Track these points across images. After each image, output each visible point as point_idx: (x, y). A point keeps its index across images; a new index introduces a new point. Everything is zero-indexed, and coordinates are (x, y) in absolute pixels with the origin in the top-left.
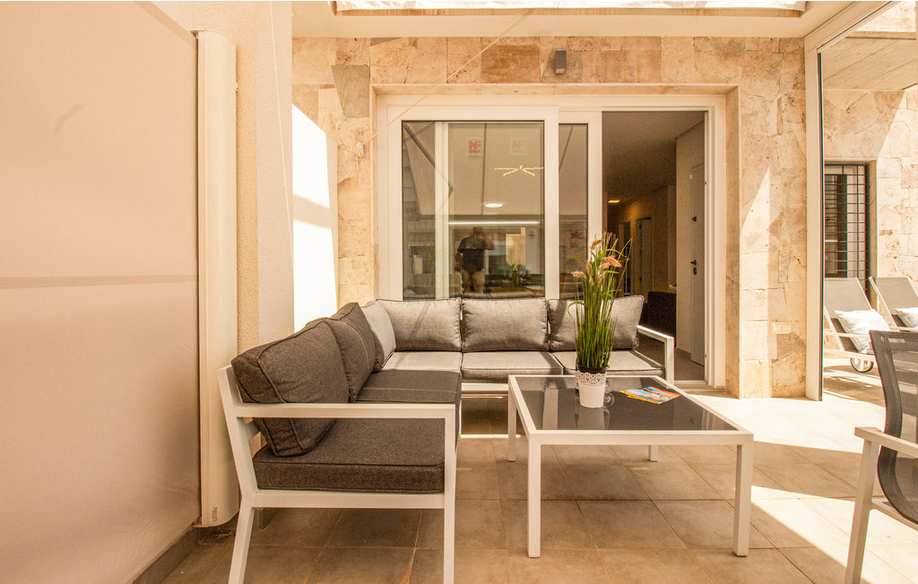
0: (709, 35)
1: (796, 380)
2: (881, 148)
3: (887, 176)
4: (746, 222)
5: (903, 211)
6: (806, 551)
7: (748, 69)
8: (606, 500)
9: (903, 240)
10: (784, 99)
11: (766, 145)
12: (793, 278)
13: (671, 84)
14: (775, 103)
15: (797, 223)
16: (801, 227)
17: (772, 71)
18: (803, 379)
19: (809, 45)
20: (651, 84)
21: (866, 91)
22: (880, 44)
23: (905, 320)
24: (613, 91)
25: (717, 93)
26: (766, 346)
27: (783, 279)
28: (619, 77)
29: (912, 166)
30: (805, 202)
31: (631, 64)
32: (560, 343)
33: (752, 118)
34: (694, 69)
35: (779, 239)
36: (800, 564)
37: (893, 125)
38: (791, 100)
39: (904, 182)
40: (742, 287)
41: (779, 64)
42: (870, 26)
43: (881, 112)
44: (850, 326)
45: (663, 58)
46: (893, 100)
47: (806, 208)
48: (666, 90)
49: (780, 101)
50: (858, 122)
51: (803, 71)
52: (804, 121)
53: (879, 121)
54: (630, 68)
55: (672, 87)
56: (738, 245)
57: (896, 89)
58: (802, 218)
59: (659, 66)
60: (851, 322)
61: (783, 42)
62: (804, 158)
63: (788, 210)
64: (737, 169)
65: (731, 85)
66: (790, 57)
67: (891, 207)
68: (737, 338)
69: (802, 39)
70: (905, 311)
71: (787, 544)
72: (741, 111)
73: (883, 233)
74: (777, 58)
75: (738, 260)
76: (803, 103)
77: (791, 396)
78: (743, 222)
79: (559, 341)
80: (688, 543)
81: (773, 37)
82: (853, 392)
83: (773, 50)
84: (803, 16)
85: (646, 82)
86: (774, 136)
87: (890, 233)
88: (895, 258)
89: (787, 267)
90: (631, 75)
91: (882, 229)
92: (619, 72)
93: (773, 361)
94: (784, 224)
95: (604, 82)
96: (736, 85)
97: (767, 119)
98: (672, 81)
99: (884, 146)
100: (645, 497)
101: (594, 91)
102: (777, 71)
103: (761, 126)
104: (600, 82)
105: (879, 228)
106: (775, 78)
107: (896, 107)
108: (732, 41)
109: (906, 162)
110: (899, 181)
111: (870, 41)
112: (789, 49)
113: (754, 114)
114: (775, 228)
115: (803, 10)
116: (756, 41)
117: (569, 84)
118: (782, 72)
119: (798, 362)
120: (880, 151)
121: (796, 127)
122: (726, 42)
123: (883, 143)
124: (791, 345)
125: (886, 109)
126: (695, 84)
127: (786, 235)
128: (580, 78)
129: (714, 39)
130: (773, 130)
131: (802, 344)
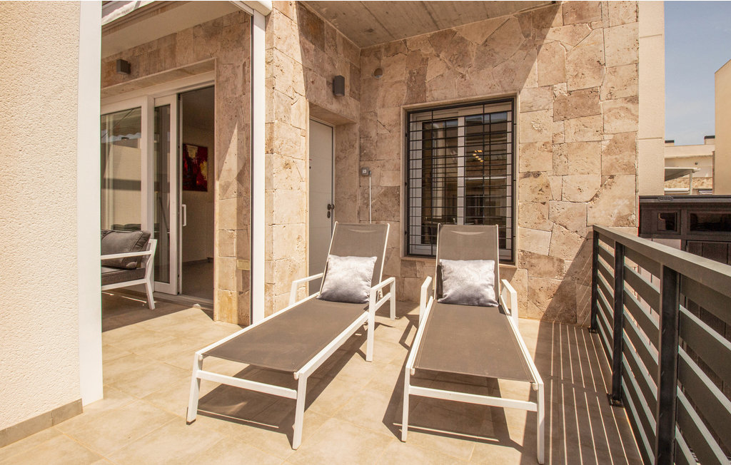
0: (201, 22)
2: (526, 77)
3: (534, 109)
4: (222, 172)
5: (554, 148)
7: (224, 42)
9: (555, 183)
10: (247, 63)
11: (235, 105)
13: (179, 68)
14: (241, 68)
17: (240, 40)
20: (171, 70)
21: (507, 17)
26: (235, 278)
27: (246, 222)
28: (156, 68)
29: (570, 92)
31: (161, 58)
33: (226, 85)
34: (192, 52)
35: (243, 186)
37: (543, 48)
39: (557, 113)
40: (219, 228)
41: (245, 30)
43: (527, 36)
45: (177, 48)
46: (543, 18)
49: (244, 64)
50: (497, 53)
53: (524, 47)
54: (161, 61)
59: (175, 55)
63: (249, 160)
65: (213, 58)
67: (539, 144)
72: (219, 79)
73: (527, 175)
74: (243, 27)
83: (241, 22)
86: (240, 97)
87: (537, 175)
88: (544, 203)
89: (249, 212)
90: (161, 65)
91: (526, 170)
92: (155, 65)
93: (240, 293)
94: (247, 173)
97: (236, 83)
98: (181, 65)
99: (531, 74)
102: (243, 39)
103: (232, 90)
104: (147, 75)
105: (521, 170)
106: (241, 45)
107: (549, 25)
108: (215, 22)
109: (561, 89)
110: (551, 113)
113: (227, 80)
114: (240, 177)
116: (230, 17)
117: (132, 80)
120: (524, 81)
122: (211, 24)
123: (529, 71)
125: (533, 31)
126: (193, 64)
127: (248, 183)
128: (138, 75)
129: (204, 24)
130: (239, 93)
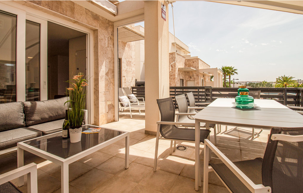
1: (112, 117)
2: (123, 55)
3: (124, 62)
4: (101, 72)
5: (127, 71)
6: (138, 159)
7: (101, 25)
8: (79, 177)
9: (127, 78)
10: (109, 37)
11: (105, 50)
12: (111, 88)
13: (78, 21)
14: (107, 38)
15: (112, 73)
16: (113, 74)
17: (106, 28)
18: (114, 116)
19: (115, 24)
20: (71, 18)
22: (126, 30)
23: (130, 97)
24: (54, 15)
25: (92, 29)
26: (105, 108)
27: (109, 89)
28: (58, 10)
30: (114, 67)
31: (63, 8)
32: (33, 122)
33: (102, 41)
34: (85, 19)
35: (108, 77)
36: (139, 162)
37: (125, 50)
38: (111, 38)
39: (127, 64)
40: (99, 92)
41: (108, 27)
42: (128, 26)
44: (122, 100)
45: (75, 11)
47: (114, 69)
48: (75, 22)
49: (108, 37)
51: (113, 31)
52: (113, 45)
54: (63, 9)
55: (78, 22)
56: (98, 79)
57: (125, 42)
58: (113, 72)
59: (74, 13)
60: (122, 99)
61: (109, 21)
62: (113, 55)
63: (110, 69)
64: (98, 55)
65: (96, 28)
66: (111, 26)
67: (125, 70)
68: (98, 107)
69: (113, 22)
70: (130, 95)
71: (134, 159)
72: (99, 38)
74: (108, 25)
75: (98, 83)
76: (113, 40)
77: (112, 122)
78: (100, 72)
79: (32, 121)
80: (113, 174)
81: (107, 18)
82: (123, 117)
83: (107, 22)
84: (116, 17)
85: (69, 17)
86: (107, 47)
87: (124, 77)
88: (125, 83)
89: (110, 85)
90: (63, 11)
92: (58, 8)
93: (107, 113)
94: (109, 73)
95: (52, 10)
96: (98, 29)
97: (105, 42)
98: (78, 20)
100: (92, 168)
101: (46, 11)
102: (107, 29)
103: (104, 44)
104: (50, 9)
105: (123, 75)
106: (107, 31)
107: (125, 46)
108: (96, 15)
109: (127, 60)
111: (124, 29)
112: (110, 24)
113: (102, 39)
114: (107, 74)
115: (116, 15)
116: (103, 18)
117: (34, 4)
118: (109, 30)
119: (113, 112)
121: (112, 46)
124: (111, 107)
126: (86, 24)
127: (110, 76)
128: (40, 4)
129: (91, 12)
130: (107, 46)
131: (114, 107)
